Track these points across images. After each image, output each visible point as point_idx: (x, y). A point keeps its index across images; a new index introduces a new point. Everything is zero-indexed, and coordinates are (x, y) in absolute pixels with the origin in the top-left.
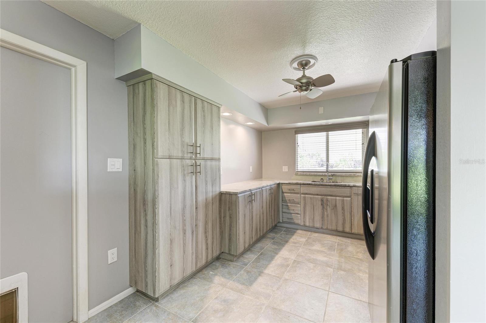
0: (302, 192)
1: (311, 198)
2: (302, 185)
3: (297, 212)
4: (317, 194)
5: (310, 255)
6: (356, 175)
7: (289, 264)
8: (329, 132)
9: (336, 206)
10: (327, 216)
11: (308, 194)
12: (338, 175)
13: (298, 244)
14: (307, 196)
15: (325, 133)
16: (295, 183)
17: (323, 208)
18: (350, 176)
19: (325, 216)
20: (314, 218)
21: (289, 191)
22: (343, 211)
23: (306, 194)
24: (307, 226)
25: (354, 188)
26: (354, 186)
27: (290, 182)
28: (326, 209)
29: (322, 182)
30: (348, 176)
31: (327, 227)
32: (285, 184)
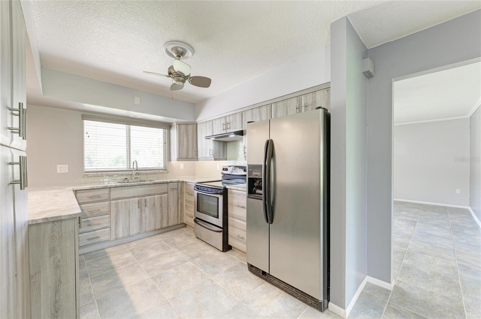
0: (113, 198)
1: (125, 203)
2: (113, 189)
3: (104, 226)
4: (134, 196)
5: (158, 264)
6: (160, 172)
7: (152, 285)
8: (131, 126)
9: (154, 205)
10: (146, 218)
11: (121, 198)
12: (143, 173)
13: (130, 262)
14: (119, 201)
15: (125, 126)
16: (102, 187)
17: (141, 210)
18: (155, 173)
19: (143, 219)
20: (129, 225)
21: (91, 200)
22: (161, 208)
23: (119, 199)
24: (120, 238)
25: (170, 184)
26: (171, 182)
27: (93, 187)
28: (144, 211)
29: (128, 183)
30: (153, 174)
31: (146, 229)
32: (83, 191)
